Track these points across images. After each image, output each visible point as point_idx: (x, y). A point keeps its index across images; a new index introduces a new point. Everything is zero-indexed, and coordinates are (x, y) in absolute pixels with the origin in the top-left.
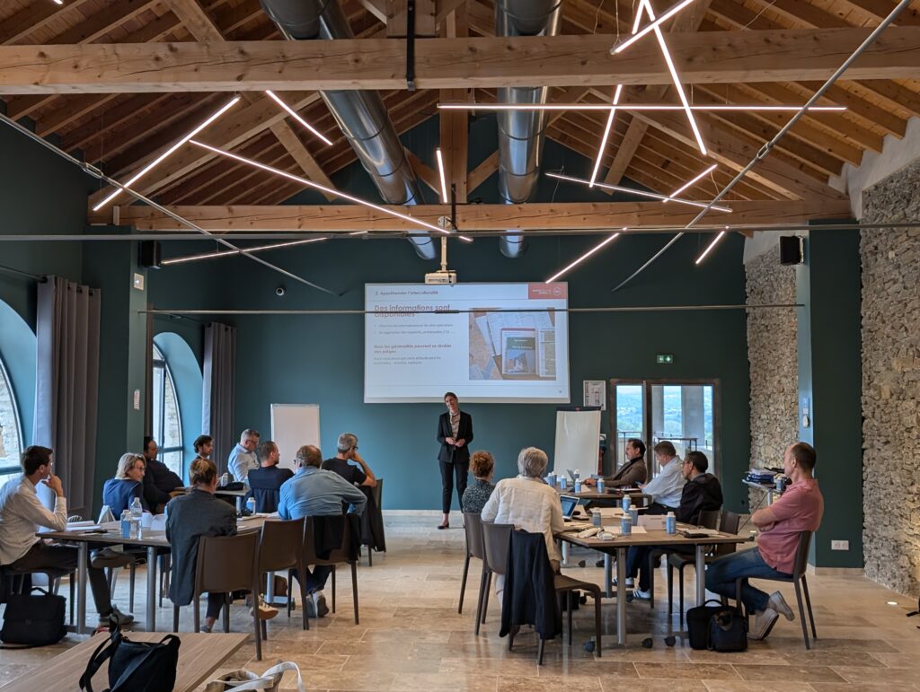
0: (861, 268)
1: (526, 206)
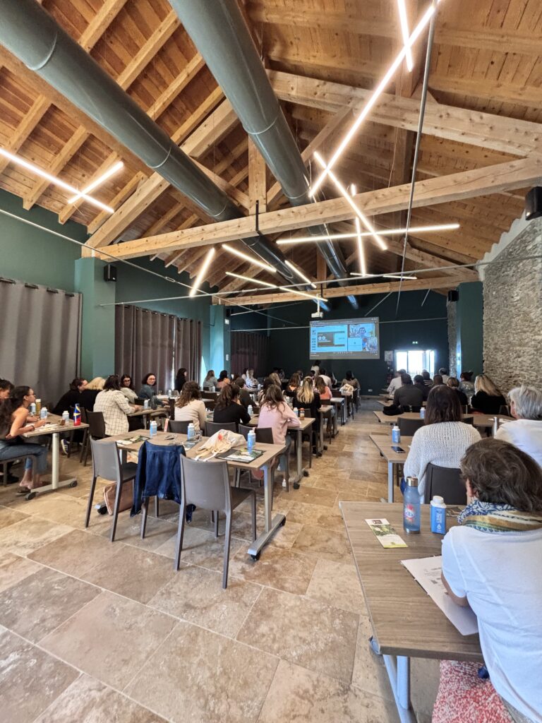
1: (347, 287)
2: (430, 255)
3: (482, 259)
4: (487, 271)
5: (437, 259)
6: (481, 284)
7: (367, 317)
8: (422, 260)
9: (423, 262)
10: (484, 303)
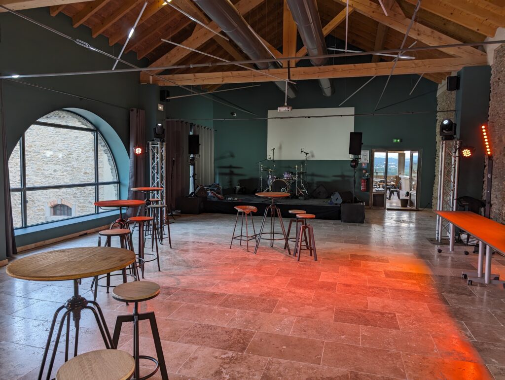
0: (490, 91)
1: (322, 67)
2: (429, 29)
3: (493, 35)
4: (497, 52)
5: (437, 33)
6: (489, 68)
7: (342, 106)
8: (419, 34)
9: (419, 38)
10: (492, 94)
